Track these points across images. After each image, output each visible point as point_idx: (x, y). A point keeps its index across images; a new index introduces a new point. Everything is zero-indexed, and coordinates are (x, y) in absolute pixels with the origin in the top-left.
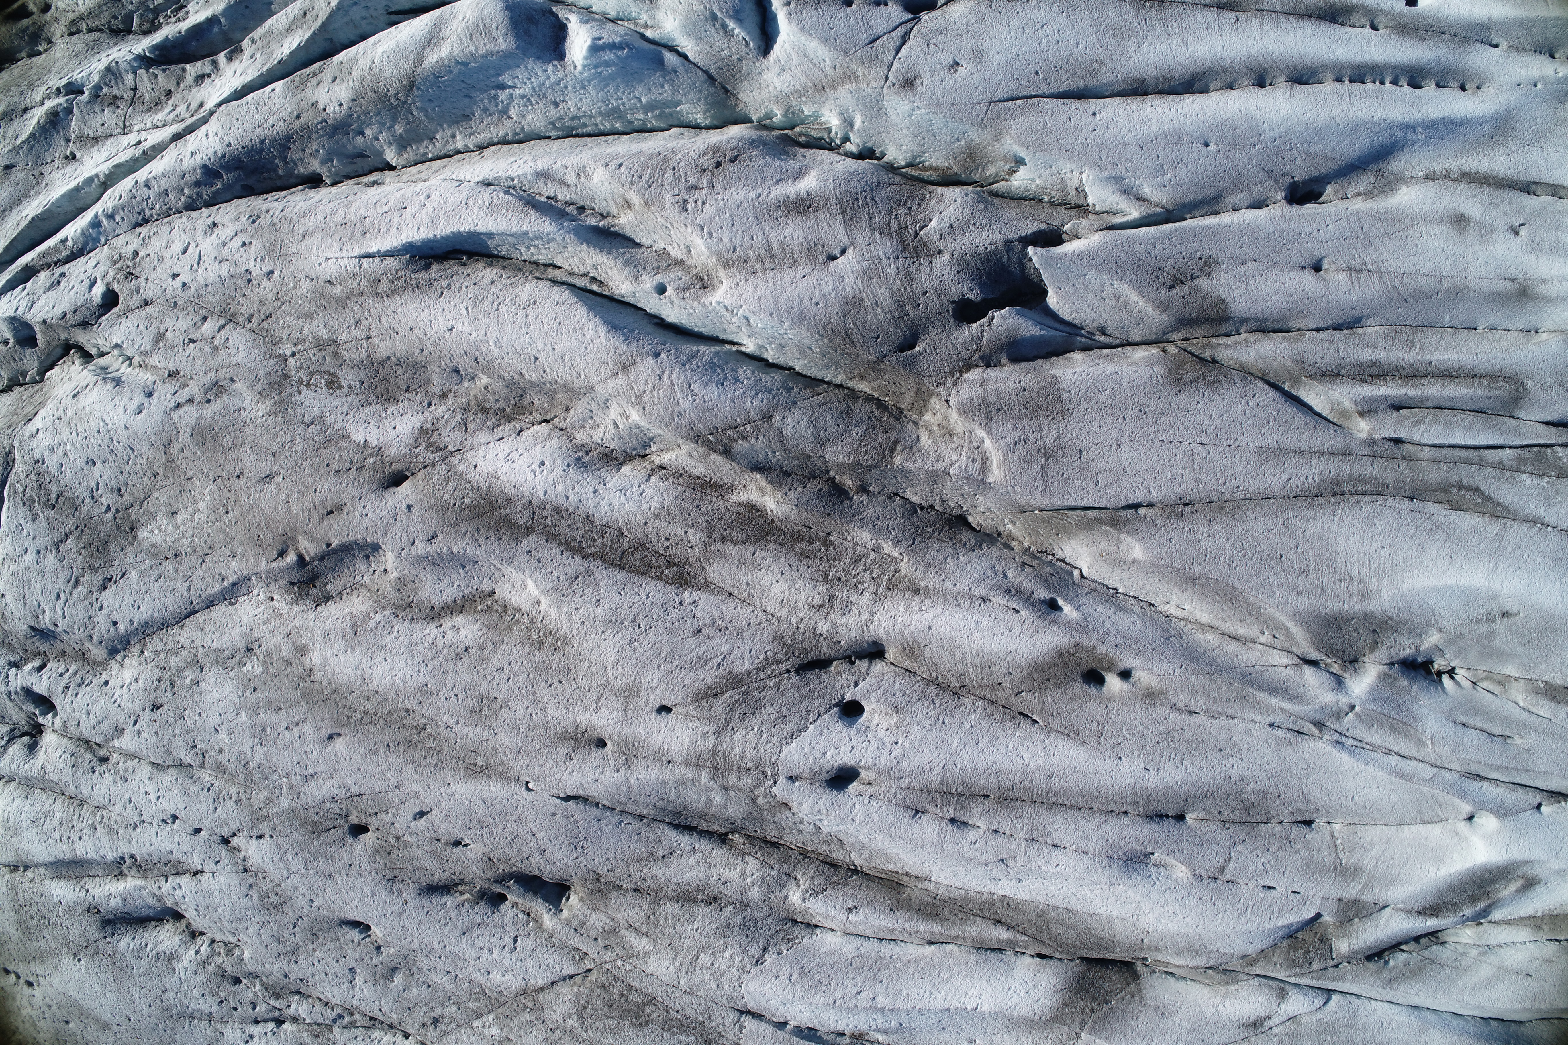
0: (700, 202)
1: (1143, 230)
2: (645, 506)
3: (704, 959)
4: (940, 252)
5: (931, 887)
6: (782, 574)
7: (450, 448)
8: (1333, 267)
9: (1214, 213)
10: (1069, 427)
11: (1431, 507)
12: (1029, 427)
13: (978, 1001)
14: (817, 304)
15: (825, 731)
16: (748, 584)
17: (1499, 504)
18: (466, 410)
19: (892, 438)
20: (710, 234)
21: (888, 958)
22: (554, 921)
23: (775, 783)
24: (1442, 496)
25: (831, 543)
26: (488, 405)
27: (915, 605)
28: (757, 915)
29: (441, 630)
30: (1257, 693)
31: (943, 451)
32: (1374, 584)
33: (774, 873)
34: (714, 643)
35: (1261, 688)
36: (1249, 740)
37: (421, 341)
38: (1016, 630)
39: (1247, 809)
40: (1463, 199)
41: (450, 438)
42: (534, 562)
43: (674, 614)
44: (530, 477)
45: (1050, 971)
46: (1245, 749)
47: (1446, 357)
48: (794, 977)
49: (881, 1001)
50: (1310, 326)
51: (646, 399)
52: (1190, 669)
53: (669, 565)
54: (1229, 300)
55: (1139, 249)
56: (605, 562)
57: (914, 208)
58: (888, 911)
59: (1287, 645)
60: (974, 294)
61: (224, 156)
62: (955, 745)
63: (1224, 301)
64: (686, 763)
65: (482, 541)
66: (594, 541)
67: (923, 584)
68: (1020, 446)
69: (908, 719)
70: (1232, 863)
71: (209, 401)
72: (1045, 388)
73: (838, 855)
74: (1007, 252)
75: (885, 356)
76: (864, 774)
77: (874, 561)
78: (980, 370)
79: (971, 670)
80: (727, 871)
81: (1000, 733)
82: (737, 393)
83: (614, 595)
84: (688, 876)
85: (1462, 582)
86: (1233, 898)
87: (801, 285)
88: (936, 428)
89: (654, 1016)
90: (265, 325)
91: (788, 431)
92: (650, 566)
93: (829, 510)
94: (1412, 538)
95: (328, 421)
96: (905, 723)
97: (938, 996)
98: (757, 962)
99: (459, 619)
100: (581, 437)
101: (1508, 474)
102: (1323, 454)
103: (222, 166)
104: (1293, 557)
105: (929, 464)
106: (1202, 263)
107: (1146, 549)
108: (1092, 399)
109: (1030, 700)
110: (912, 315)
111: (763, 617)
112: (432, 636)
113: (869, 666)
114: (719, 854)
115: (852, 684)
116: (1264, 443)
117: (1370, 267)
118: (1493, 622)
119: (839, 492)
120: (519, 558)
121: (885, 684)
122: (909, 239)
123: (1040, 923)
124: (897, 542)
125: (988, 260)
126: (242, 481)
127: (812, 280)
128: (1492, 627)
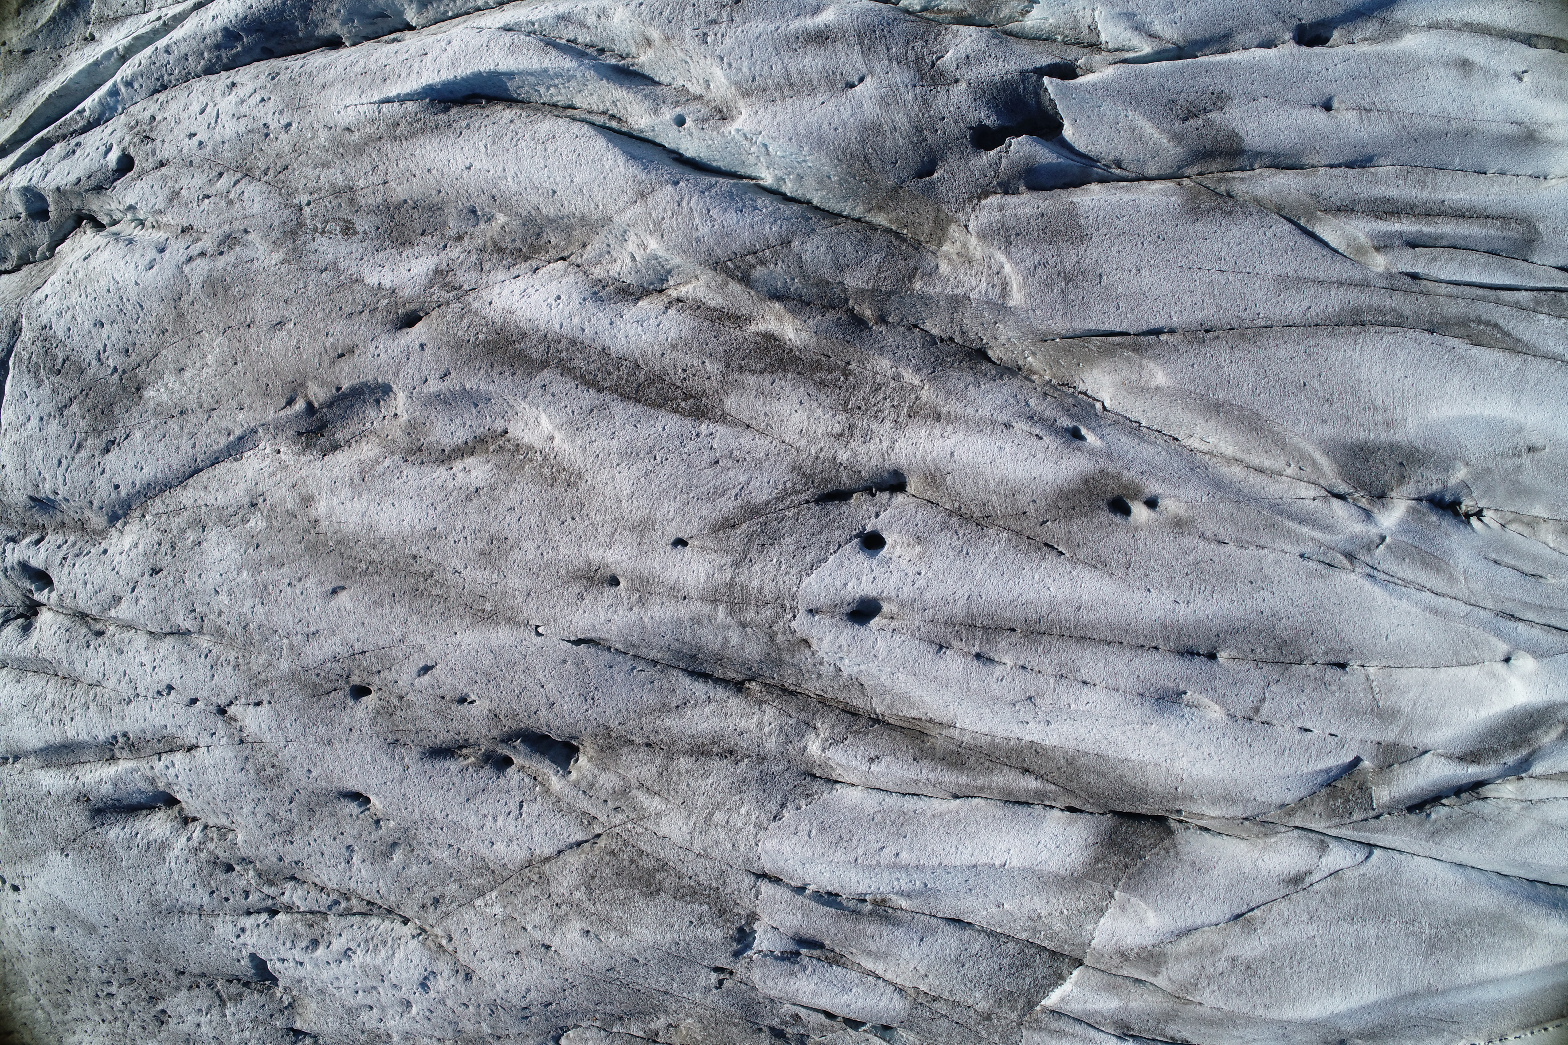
0: (719, 35)
1: (1156, 64)
2: (662, 337)
3: (719, 816)
4: (957, 81)
5: (956, 733)
6: (801, 403)
7: (465, 287)
8: (1343, 105)
9: (1225, 51)
10: (1089, 252)
11: (1452, 342)
12: (1048, 252)
13: (1007, 856)
14: (836, 129)
15: (846, 562)
16: (766, 415)
17: (1518, 340)
18: (482, 250)
19: (912, 265)
20: (730, 65)
21: (911, 813)
22: (563, 783)
23: (794, 616)
24: (1461, 330)
25: (851, 372)
26: (504, 245)
27: (937, 432)
28: (775, 768)
29: (451, 472)
30: (1286, 522)
31: (962, 277)
32: (1398, 414)
33: (792, 721)
34: (731, 473)
35: (1289, 517)
36: (1279, 571)
37: (438, 182)
38: (1040, 456)
39: (1280, 648)
40: (1467, 46)
41: (465, 278)
42: (548, 396)
43: (691, 446)
44: (546, 311)
45: (1081, 825)
46: (1276, 581)
47: (1458, 197)
48: (813, 833)
49: (905, 857)
50: (1324, 162)
51: (664, 226)
52: (1217, 496)
53: (686, 397)
54: (1242, 133)
55: (1153, 82)
56: (620, 395)
57: (930, 42)
58: (911, 761)
59: (1314, 477)
60: (991, 121)
61: (245, 18)
62: (979, 575)
63: (1237, 134)
64: (703, 599)
65: (496, 377)
66: (610, 374)
67: (944, 410)
68: (1039, 269)
69: (931, 550)
70: (1266, 704)
71: (221, 253)
72: (1064, 213)
73: (859, 702)
74: (1023, 81)
75: (904, 181)
76: (886, 608)
77: (894, 389)
78: (998, 196)
79: (994, 498)
80: (744, 720)
81: (1026, 564)
82: (756, 219)
83: (629, 428)
84: (703, 727)
85: (1486, 413)
86: (1269, 739)
87: (820, 111)
88: (955, 257)
89: (666, 884)
90: (281, 176)
91: (807, 257)
92: (666, 399)
93: (848, 338)
94: (1434, 367)
95: (342, 266)
96: (928, 554)
97: (965, 851)
98: (775, 818)
99: (470, 461)
100: (598, 272)
101: (1525, 313)
102: (1341, 284)
103: (243, 29)
104: (1316, 385)
105: (949, 289)
106: (1214, 97)
107: (1169, 374)
108: (1110, 225)
109: (1056, 530)
110: (930, 141)
111: (782, 447)
112: (442, 479)
113: (890, 498)
114: (735, 703)
115: (873, 515)
116: (1283, 272)
117: (1379, 106)
118: (1520, 456)
119: (858, 323)
120: (533, 393)
121: (907, 515)
122: (926, 69)
123: (1069, 771)
124: (918, 370)
125: (1004, 90)
126: (253, 330)
127: (830, 106)
128: (1519, 461)
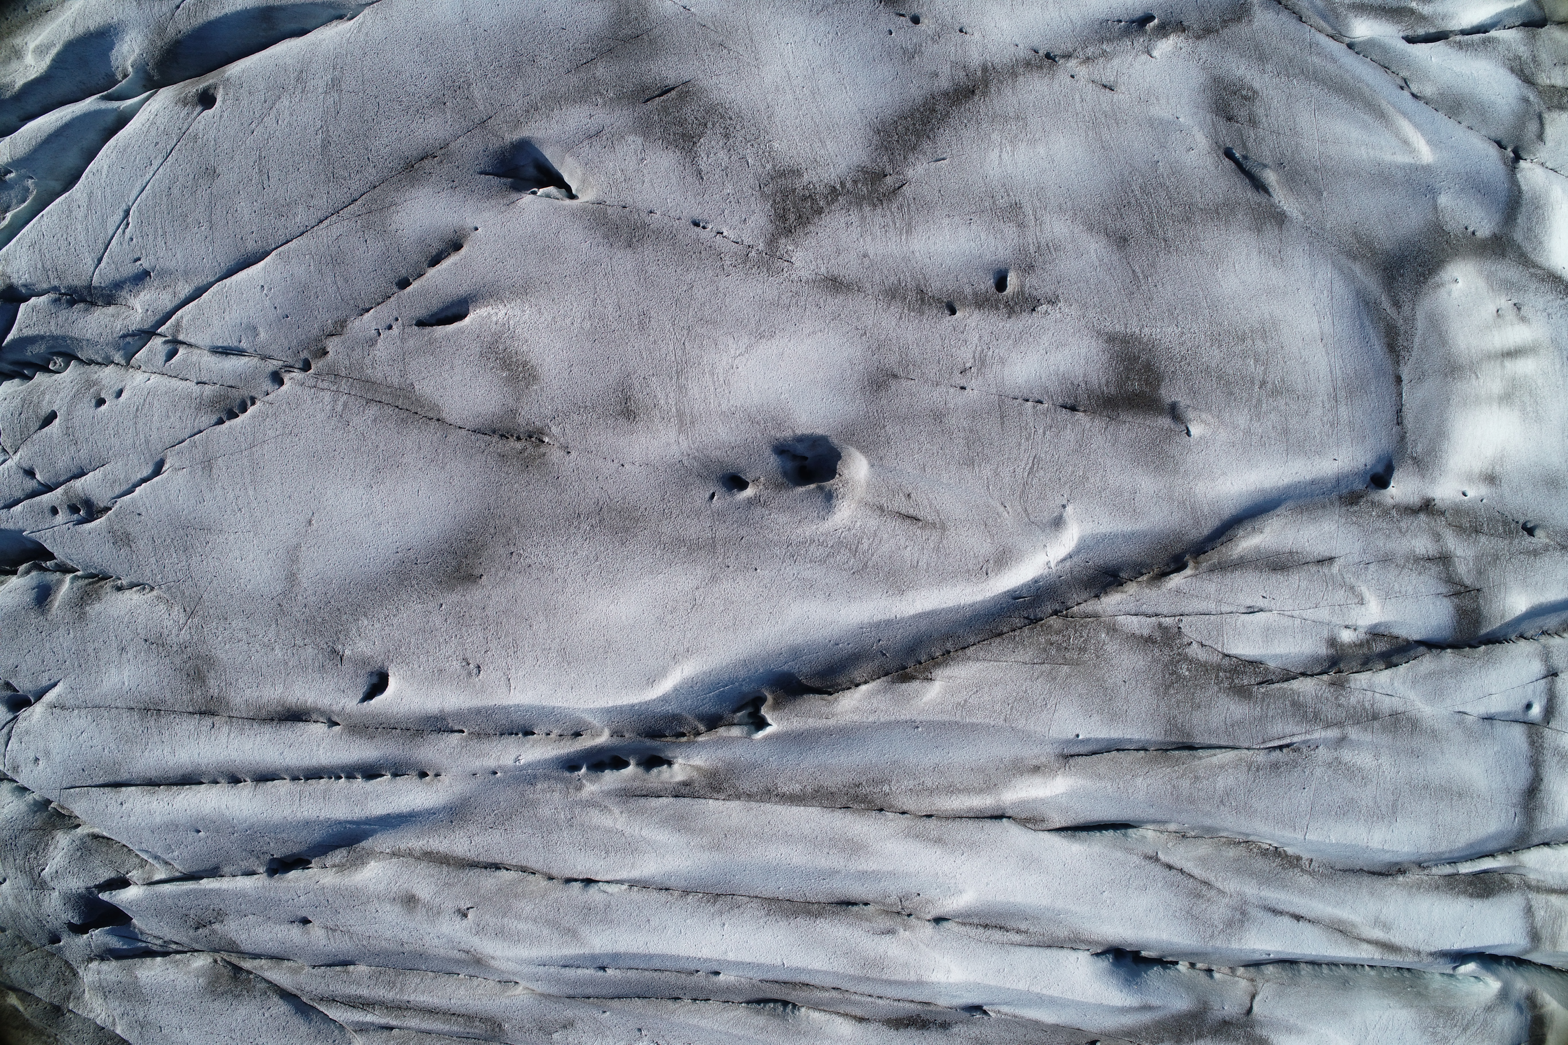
4: (53, 888)
10: (151, 1012)
54: (239, 941)
55: (168, 899)
63: (234, 941)
106: (215, 914)
122: (36, 877)
125: (80, 899)
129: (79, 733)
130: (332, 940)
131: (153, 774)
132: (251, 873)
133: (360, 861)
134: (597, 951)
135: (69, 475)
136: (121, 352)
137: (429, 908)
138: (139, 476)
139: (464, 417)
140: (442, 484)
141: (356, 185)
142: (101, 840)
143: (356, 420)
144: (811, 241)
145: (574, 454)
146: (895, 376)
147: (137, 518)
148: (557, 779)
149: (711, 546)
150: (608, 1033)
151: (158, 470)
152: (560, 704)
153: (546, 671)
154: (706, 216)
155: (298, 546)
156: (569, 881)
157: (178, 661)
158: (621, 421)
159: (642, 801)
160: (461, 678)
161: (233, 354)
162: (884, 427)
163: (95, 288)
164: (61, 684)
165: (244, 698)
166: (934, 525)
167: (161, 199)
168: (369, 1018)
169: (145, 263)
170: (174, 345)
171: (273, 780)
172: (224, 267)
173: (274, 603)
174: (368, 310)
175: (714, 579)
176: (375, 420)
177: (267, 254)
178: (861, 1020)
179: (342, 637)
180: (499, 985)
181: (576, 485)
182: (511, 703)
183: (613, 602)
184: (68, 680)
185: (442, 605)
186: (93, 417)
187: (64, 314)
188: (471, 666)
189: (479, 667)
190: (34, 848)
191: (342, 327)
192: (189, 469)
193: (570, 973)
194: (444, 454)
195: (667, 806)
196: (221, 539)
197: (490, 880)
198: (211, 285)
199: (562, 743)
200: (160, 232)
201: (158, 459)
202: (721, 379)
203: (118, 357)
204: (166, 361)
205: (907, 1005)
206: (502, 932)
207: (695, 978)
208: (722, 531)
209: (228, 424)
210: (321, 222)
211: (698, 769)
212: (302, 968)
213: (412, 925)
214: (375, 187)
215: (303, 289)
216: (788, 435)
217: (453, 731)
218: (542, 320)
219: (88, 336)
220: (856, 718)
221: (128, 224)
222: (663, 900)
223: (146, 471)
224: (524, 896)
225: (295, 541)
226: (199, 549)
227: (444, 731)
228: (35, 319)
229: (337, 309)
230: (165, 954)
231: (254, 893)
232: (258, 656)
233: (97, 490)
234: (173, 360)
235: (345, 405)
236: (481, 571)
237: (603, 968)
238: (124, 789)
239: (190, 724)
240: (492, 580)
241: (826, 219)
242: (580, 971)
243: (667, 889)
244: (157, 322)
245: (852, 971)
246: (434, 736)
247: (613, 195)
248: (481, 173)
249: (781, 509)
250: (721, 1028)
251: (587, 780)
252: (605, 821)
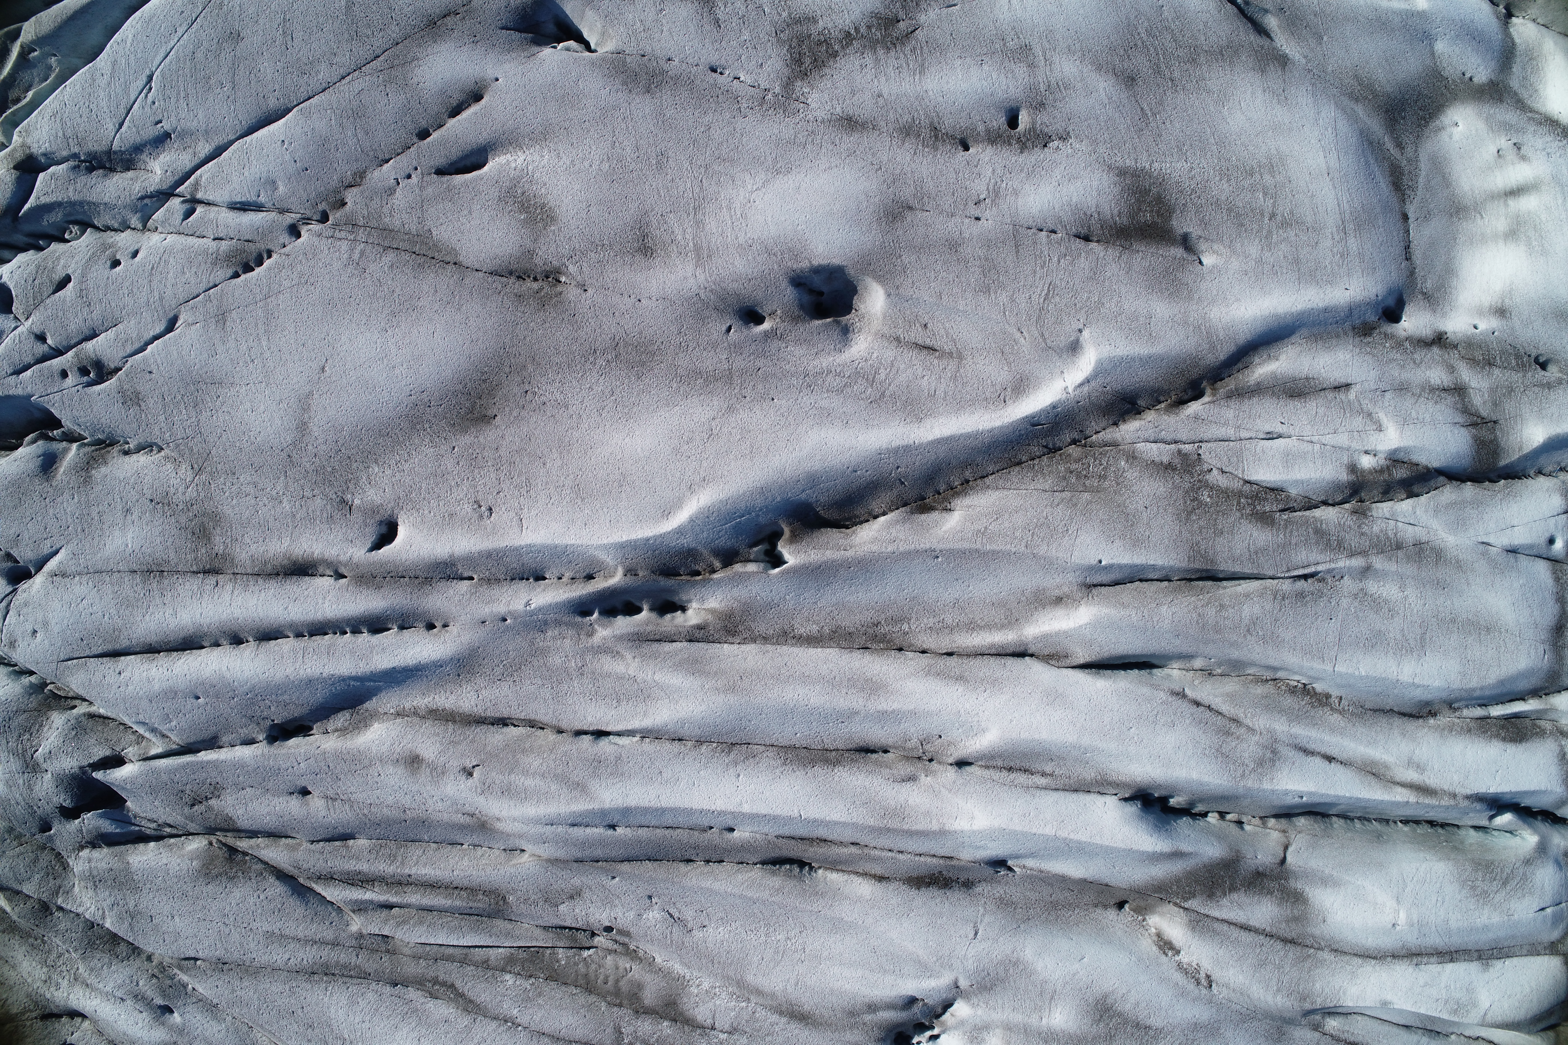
1: (167, 761)
4: (46, 771)
8: (316, 794)
9: (216, 749)
10: (142, 900)
11: (412, 993)
17: (471, 1001)
24: (422, 986)
38: (141, 1024)
47: (427, 871)
54: (235, 817)
63: (231, 818)
72: (123, 871)
74: (82, 775)
94: (388, 1018)
101: (490, 974)
102: (315, 942)
104: (301, 1015)
106: (212, 788)
108: (152, 882)
116: (270, 929)
122: (29, 760)
125: (73, 780)
129: (79, 601)
130: (332, 811)
131: (152, 639)
132: (250, 742)
133: (363, 724)
134: (607, 806)
135: (81, 337)
136: (138, 215)
137: (432, 767)
138: (152, 333)
139: (481, 259)
140: (457, 324)
141: (378, 42)
142: (97, 719)
143: (372, 267)
144: (826, 83)
145: (590, 291)
146: (910, 208)
147: (148, 376)
148: (569, 625)
149: (728, 377)
150: (617, 902)
151: (171, 327)
152: (573, 542)
153: (560, 509)
154: (723, 62)
155: (311, 393)
156: (579, 733)
157: (183, 519)
158: (638, 257)
159: (655, 645)
160: (473, 521)
161: (251, 210)
162: (900, 256)
163: (115, 153)
164: (63, 551)
165: (250, 554)
166: (951, 354)
167: (185, 63)
168: (368, 895)
169: (166, 126)
170: (193, 203)
171: (276, 639)
172: (245, 125)
173: (284, 455)
174: (387, 161)
175: (731, 409)
176: (392, 266)
177: (289, 110)
178: (881, 879)
179: (351, 486)
180: (504, 854)
181: (592, 321)
182: (523, 543)
183: (628, 435)
184: (71, 547)
185: (454, 448)
186: (108, 278)
187: (83, 180)
188: (483, 508)
189: (491, 509)
190: (28, 730)
191: (361, 178)
192: (202, 323)
193: (578, 832)
194: (460, 296)
195: (681, 651)
196: (233, 392)
197: (497, 736)
198: (231, 143)
199: (574, 586)
200: (182, 94)
201: (171, 315)
202: (739, 213)
203: (135, 221)
204: (184, 220)
205: (929, 860)
206: (509, 790)
207: (708, 835)
208: (739, 363)
209: (243, 277)
210: (343, 78)
211: (712, 611)
212: (300, 845)
213: (415, 788)
214: (397, 44)
215: (324, 142)
216: (804, 266)
217: (462, 579)
218: (561, 163)
219: (106, 199)
220: (875, 548)
221: (151, 89)
222: (676, 750)
223: (159, 328)
224: (532, 751)
225: (307, 389)
226: (210, 404)
227: (453, 579)
228: (53, 186)
229: (357, 160)
230: (158, 838)
231: (253, 762)
232: (265, 509)
233: (109, 351)
234: (191, 219)
235: (362, 253)
236: (495, 411)
237: (613, 827)
238: (123, 658)
239: (193, 584)
240: (506, 419)
241: (840, 62)
242: (588, 830)
243: (680, 740)
244: (176, 182)
245: (872, 822)
246: (443, 583)
247: (632, 45)
248: (502, 28)
249: (798, 342)
250: (736, 891)
251: (599, 625)
252: (616, 667)
